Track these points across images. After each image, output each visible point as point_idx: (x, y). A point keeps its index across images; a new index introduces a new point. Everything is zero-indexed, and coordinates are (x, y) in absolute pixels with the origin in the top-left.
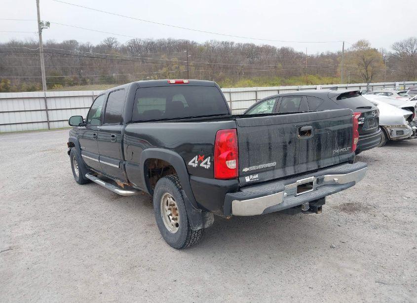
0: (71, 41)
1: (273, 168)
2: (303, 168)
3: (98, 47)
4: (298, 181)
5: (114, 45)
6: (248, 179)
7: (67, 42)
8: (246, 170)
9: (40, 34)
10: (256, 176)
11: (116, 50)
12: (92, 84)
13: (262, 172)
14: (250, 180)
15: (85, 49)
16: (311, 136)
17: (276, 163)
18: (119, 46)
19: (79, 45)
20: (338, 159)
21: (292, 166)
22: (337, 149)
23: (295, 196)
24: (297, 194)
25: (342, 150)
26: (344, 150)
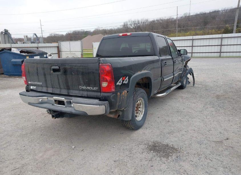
2: (57, 91)
4: (54, 97)
8: (29, 83)
10: (35, 87)
13: (38, 86)
14: (33, 88)
16: (60, 73)
17: (42, 83)
20: (85, 94)
21: (51, 87)
22: (84, 86)
23: (53, 105)
24: (55, 105)
25: (89, 88)
26: (90, 88)
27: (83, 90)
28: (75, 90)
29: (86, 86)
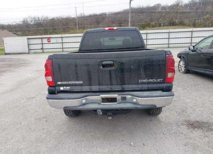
0: (158, 4)
1: (81, 85)
3: (171, 6)
4: (101, 95)
5: (180, 4)
6: (62, 88)
7: (156, 5)
8: (59, 83)
9: (130, 4)
10: (69, 88)
11: (181, 6)
12: (164, 26)
13: (72, 86)
14: (64, 89)
15: (164, 8)
16: (113, 68)
17: (82, 82)
18: (183, 4)
19: (162, 6)
20: (145, 86)
21: (97, 85)
22: (145, 79)
23: (99, 104)
24: (102, 103)
25: (151, 80)
26: (153, 80)
27: (143, 83)
28: (133, 84)
29: (147, 79)
